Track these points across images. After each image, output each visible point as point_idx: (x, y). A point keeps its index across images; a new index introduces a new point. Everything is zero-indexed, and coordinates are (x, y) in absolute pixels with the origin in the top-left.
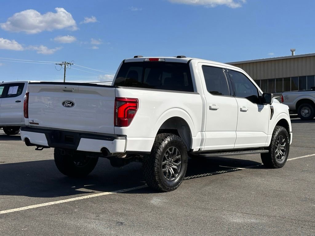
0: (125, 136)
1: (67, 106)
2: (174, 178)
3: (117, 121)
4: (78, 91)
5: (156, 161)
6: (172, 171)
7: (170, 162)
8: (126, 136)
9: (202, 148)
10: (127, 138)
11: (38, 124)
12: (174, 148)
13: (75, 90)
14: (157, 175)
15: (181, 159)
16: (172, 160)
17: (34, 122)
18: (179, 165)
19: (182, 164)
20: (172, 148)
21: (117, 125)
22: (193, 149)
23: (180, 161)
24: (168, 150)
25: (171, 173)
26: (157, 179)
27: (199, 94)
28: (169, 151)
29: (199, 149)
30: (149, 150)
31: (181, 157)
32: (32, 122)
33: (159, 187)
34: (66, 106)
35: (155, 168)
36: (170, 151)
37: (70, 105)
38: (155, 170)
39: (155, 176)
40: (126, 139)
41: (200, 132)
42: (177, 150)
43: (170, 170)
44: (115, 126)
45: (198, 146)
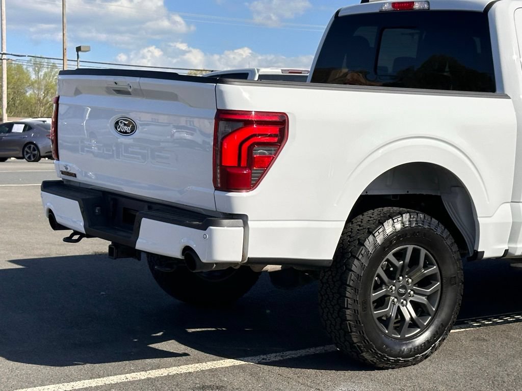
0: (243, 218)
1: (123, 133)
2: (419, 330)
3: (219, 176)
4: (140, 93)
5: (349, 293)
6: (409, 312)
7: (403, 287)
8: (246, 216)
9: (516, 248)
10: (249, 222)
11: (75, 175)
12: (410, 248)
13: (135, 90)
14: (354, 329)
15: (439, 274)
16: (410, 280)
17: (68, 170)
18: (434, 293)
19: (444, 289)
20: (406, 249)
21: (219, 185)
22: (483, 252)
23: (438, 282)
24: (390, 256)
25: (407, 317)
26: (355, 340)
27: (509, 98)
28: (394, 260)
29: (506, 251)
30: (328, 254)
31: (438, 271)
32: (65, 170)
33: (366, 359)
34: (120, 131)
35: (348, 312)
36: (399, 260)
37: (127, 129)
38: (348, 318)
39: (347, 334)
40: (245, 225)
41: (509, 205)
42: (423, 252)
43: (403, 309)
44: (217, 188)
45: (501, 242)
